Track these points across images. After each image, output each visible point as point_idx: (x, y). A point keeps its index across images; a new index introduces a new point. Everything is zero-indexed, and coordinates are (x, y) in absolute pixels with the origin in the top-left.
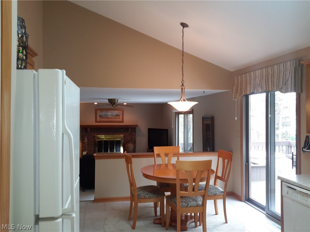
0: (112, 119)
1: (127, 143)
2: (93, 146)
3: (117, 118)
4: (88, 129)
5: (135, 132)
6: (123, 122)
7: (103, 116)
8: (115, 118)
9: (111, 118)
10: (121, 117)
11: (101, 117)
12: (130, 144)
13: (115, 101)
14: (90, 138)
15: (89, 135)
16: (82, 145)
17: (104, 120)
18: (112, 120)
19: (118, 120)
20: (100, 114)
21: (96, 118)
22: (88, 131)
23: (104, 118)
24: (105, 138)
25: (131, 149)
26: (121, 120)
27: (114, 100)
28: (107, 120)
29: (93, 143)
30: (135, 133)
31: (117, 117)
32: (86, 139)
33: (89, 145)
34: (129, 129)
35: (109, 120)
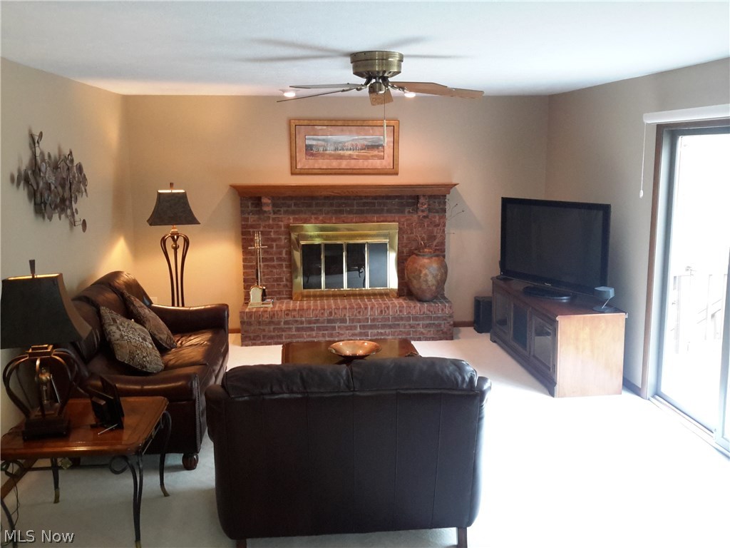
0: (353, 162)
1: (411, 253)
2: (284, 264)
3: (374, 157)
4: (265, 200)
5: (444, 211)
6: (397, 174)
7: (321, 149)
8: (367, 158)
9: (350, 157)
10: (388, 151)
11: (312, 155)
12: (426, 261)
13: (389, 64)
14: (273, 235)
15: (271, 222)
16: (244, 260)
17: (322, 164)
18: (353, 164)
19: (377, 164)
20: (308, 142)
21: (293, 159)
22: (265, 209)
23: (323, 156)
24: (319, 236)
25: (430, 278)
26: (386, 163)
27: (384, 57)
28: (335, 164)
29: (284, 255)
30: (444, 217)
31: (375, 152)
32: (258, 238)
33: (272, 260)
34: (422, 200)
35: (344, 164)
